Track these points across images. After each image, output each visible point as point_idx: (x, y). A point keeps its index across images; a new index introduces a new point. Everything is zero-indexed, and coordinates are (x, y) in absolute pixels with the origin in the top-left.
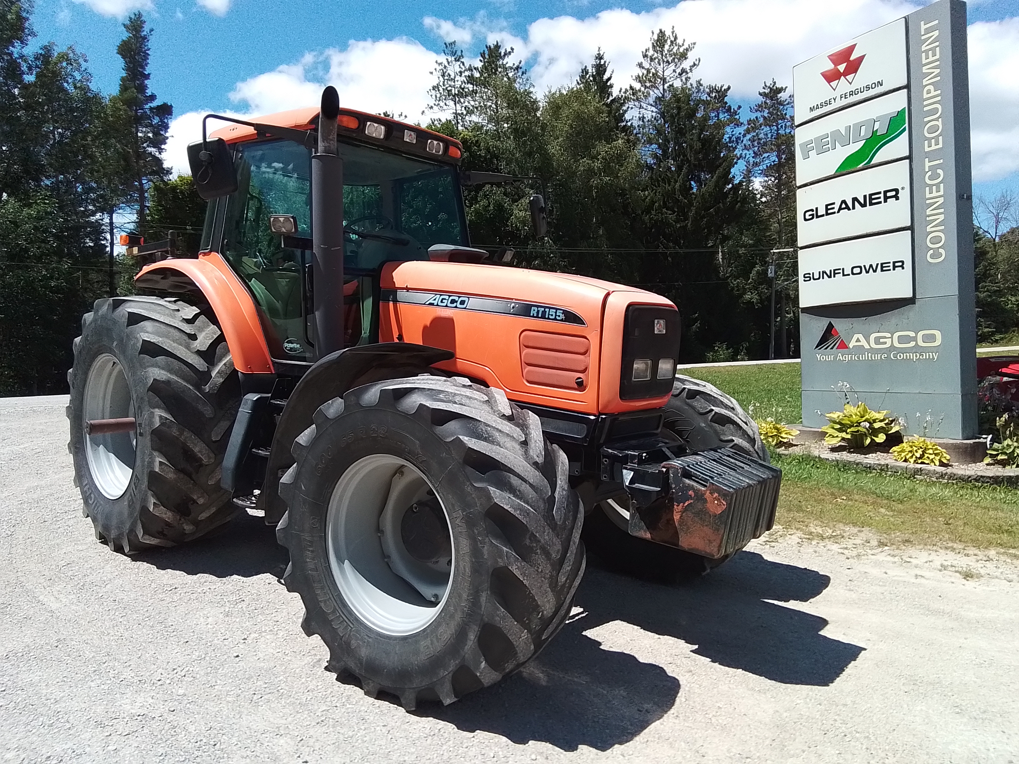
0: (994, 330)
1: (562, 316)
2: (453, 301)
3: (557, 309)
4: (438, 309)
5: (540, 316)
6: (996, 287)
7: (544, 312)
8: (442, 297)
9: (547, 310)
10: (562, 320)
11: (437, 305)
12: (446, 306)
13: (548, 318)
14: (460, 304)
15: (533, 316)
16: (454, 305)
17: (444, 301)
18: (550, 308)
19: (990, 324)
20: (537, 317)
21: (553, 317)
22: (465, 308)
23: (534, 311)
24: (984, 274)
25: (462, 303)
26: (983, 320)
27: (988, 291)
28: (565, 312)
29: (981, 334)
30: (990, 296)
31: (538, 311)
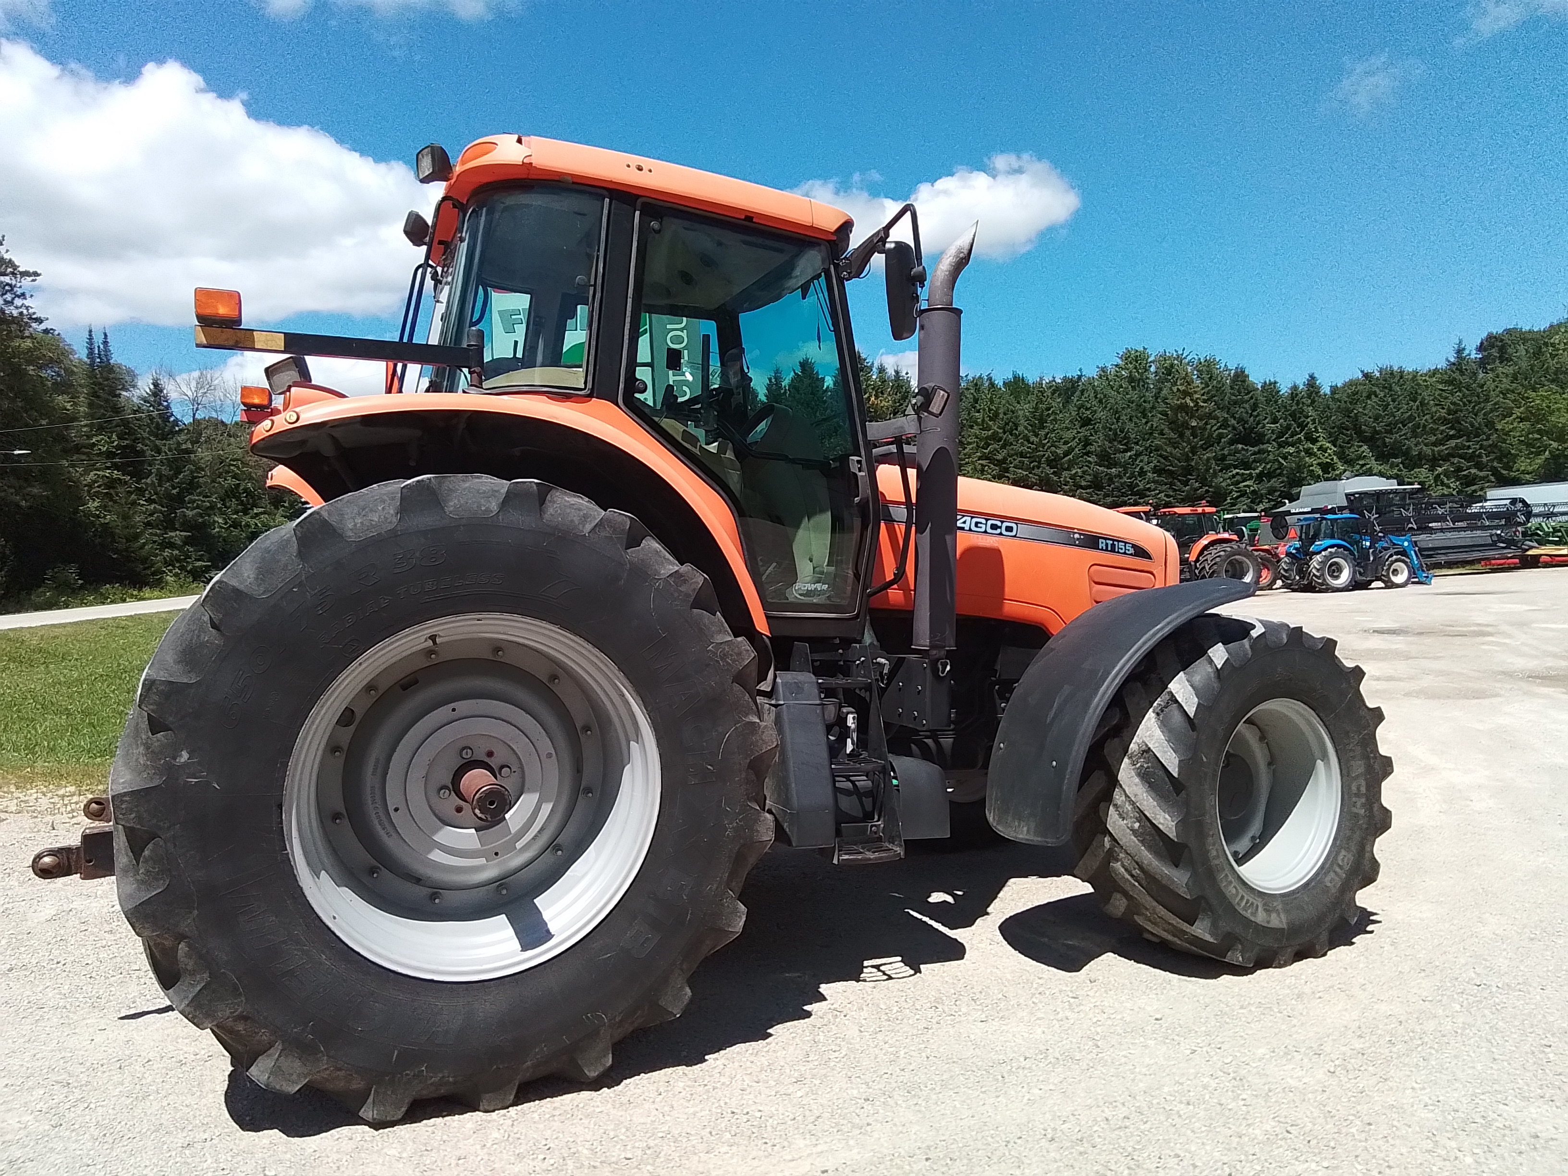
0: (209, 564)
1: (1132, 551)
2: (994, 527)
3: (1126, 543)
4: (971, 535)
5: (1109, 549)
6: (208, 501)
7: (1113, 545)
8: (974, 520)
9: (1116, 543)
10: (1131, 554)
11: (970, 530)
12: (985, 532)
13: (1118, 552)
14: (1006, 530)
15: (1102, 549)
16: (998, 531)
17: (979, 525)
18: (1118, 541)
19: (202, 555)
20: (1107, 550)
21: (1123, 551)
22: (1015, 536)
23: (1102, 544)
24: (191, 483)
25: (1009, 529)
26: (192, 549)
27: (198, 507)
28: (1134, 546)
29: (191, 569)
30: (201, 515)
31: (1107, 545)
